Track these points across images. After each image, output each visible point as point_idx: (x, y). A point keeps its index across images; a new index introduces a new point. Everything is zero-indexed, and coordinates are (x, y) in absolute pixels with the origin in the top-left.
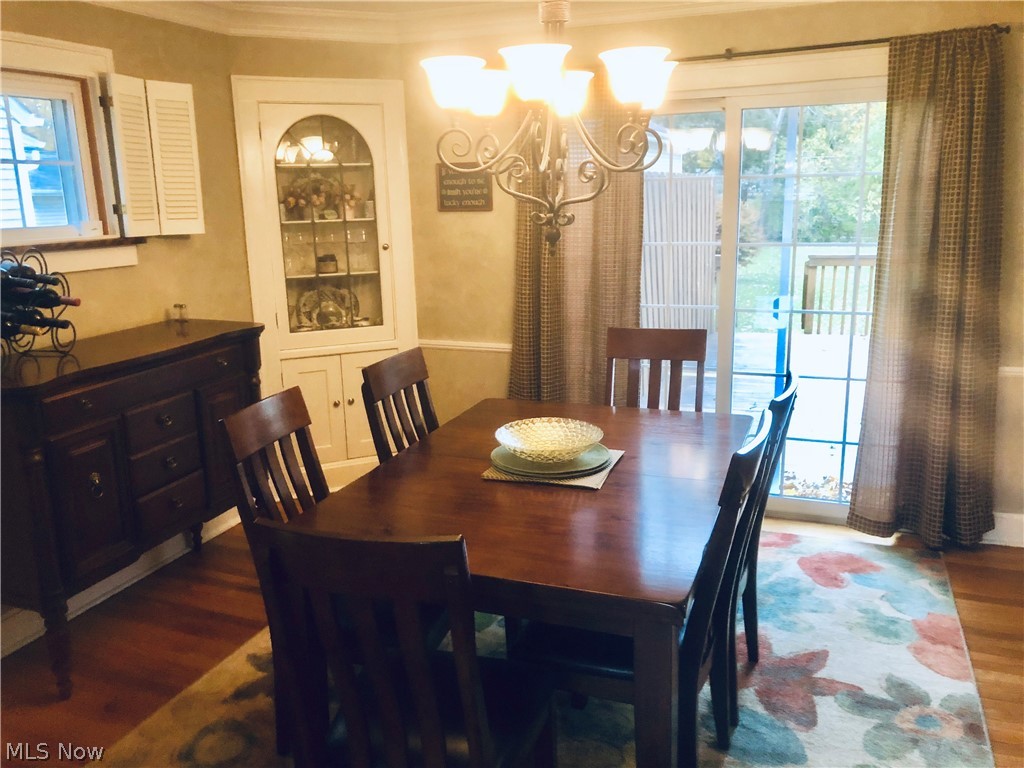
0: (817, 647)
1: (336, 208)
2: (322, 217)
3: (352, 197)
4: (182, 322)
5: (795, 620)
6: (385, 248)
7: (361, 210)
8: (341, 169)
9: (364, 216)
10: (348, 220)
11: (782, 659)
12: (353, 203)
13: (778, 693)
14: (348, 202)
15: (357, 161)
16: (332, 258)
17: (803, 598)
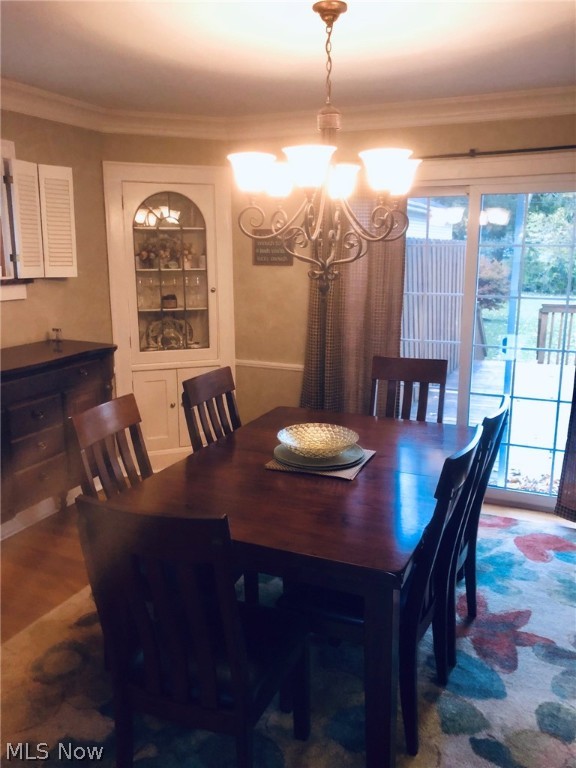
0: (523, 608)
1: (177, 260)
2: (167, 266)
3: (190, 253)
4: (58, 341)
5: (508, 585)
6: (213, 291)
7: (196, 262)
8: (183, 232)
9: (198, 267)
10: (186, 269)
11: (494, 615)
12: (190, 257)
13: (488, 642)
14: (186, 256)
15: (194, 226)
16: (173, 297)
17: (515, 569)
